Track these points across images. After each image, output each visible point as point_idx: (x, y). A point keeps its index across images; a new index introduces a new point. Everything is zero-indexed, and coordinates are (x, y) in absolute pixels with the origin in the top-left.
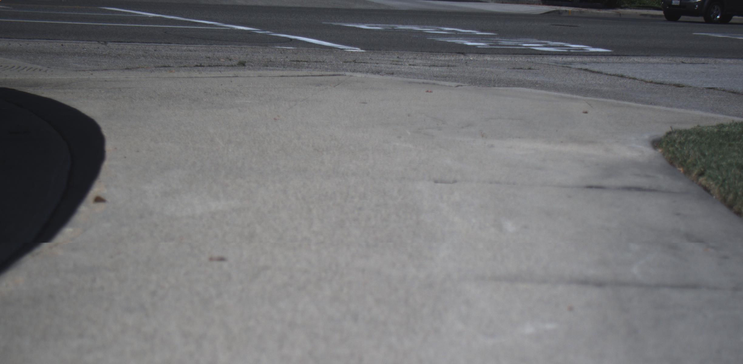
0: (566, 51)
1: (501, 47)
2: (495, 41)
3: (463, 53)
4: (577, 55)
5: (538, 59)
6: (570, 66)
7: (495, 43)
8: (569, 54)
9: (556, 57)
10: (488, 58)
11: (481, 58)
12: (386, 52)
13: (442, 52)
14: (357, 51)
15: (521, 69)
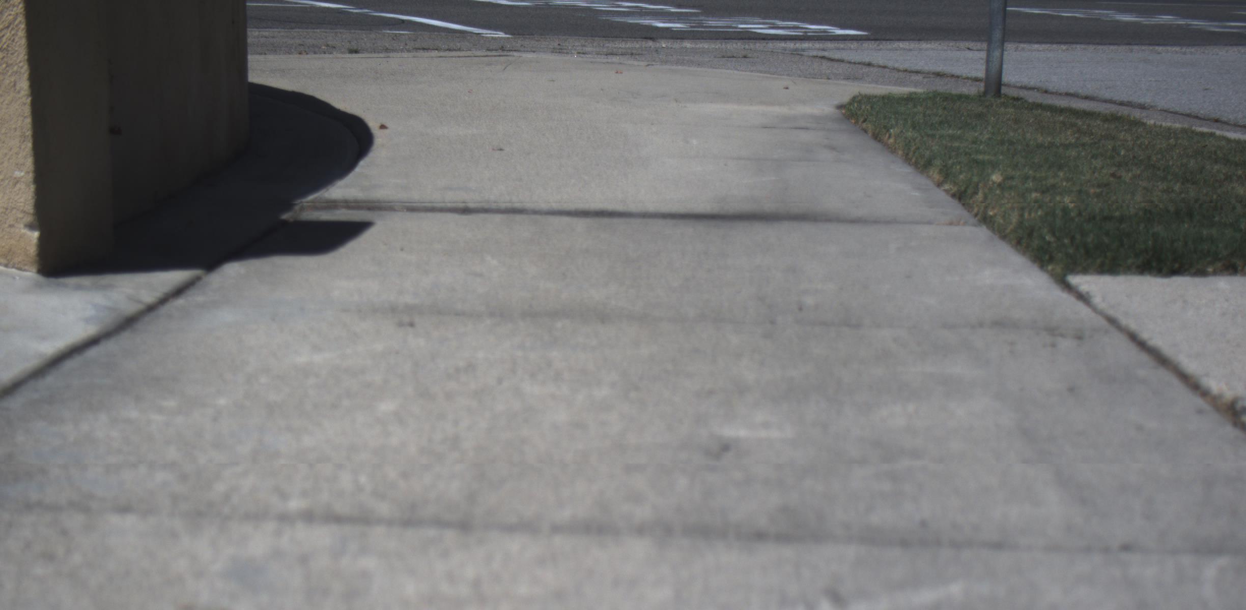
0: (801, 34)
1: (707, 30)
2: (699, 20)
3: (651, 39)
4: (817, 40)
5: (758, 45)
6: (802, 53)
7: (698, 23)
8: (805, 38)
9: (786, 42)
10: (688, 44)
11: (677, 45)
12: (542, 38)
13: (622, 37)
14: (500, 36)
15: (733, 57)
